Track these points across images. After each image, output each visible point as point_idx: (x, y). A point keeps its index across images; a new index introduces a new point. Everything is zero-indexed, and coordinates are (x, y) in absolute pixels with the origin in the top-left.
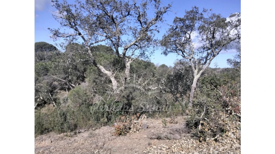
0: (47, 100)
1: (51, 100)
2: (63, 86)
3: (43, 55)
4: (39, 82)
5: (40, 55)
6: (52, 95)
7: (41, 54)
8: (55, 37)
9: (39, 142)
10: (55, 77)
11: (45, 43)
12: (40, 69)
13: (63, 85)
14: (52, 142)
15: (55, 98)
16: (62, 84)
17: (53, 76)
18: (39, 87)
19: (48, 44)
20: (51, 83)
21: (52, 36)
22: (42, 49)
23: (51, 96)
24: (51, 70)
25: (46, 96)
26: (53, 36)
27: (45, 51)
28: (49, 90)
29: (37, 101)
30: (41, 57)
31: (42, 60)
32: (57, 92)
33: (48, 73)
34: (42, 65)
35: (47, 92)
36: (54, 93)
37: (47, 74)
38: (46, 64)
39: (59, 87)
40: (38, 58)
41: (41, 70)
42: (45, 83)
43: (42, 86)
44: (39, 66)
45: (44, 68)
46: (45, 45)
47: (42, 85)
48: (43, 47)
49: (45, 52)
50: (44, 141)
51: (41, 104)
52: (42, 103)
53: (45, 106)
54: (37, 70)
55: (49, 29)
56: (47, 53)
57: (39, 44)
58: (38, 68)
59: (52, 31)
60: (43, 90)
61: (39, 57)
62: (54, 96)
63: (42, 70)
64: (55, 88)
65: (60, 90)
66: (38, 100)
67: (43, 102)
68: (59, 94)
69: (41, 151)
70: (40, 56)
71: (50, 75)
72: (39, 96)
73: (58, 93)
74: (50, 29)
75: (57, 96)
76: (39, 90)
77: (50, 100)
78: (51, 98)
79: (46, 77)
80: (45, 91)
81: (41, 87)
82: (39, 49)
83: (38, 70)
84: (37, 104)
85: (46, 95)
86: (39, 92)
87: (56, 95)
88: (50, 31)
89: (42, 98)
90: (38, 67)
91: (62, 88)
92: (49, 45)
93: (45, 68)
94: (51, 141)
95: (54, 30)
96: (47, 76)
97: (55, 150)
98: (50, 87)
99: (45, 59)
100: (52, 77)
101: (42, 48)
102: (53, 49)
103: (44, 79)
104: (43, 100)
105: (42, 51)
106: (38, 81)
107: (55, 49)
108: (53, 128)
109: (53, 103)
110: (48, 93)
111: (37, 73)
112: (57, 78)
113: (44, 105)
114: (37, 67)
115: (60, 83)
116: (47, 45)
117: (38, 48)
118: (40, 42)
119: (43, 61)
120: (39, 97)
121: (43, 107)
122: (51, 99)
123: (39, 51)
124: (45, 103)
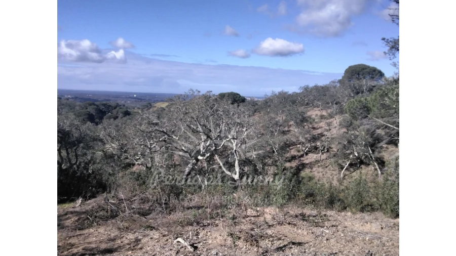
0: (365, 158)
1: (372, 159)
2: (393, 137)
3: (361, 86)
4: (354, 129)
5: (356, 85)
6: (373, 151)
7: (358, 83)
8: (393, 51)
9: (362, 223)
10: (381, 121)
11: (365, 65)
12: (357, 107)
13: (394, 135)
14: (382, 228)
15: (378, 156)
16: (391, 134)
17: (377, 120)
18: (353, 136)
19: (369, 67)
20: (373, 132)
21: (387, 52)
22: (359, 76)
23: (371, 152)
24: (375, 109)
25: (364, 152)
26: (389, 51)
27: (364, 78)
28: (369, 142)
29: (349, 158)
30: (357, 90)
31: (358, 93)
32: (382, 147)
33: (369, 114)
34: (360, 101)
35: (365, 145)
36: (377, 148)
37: (367, 117)
38: (366, 100)
39: (387, 139)
40: (353, 91)
41: (358, 110)
42: (364, 130)
43: (358, 136)
44: (356, 103)
45: (362, 107)
46: (364, 69)
47: (357, 133)
48: (361, 73)
49: (364, 80)
50: (369, 223)
51: (356, 164)
52: (356, 162)
53: (361, 168)
54: (352, 109)
55: (384, 39)
56: (366, 82)
57: (354, 69)
58: (354, 107)
59: (388, 42)
60: (359, 141)
61: (353, 89)
62: (376, 153)
63: (360, 109)
64: (378, 140)
65: (386, 144)
66: (351, 156)
67: (359, 160)
68: (385, 151)
69: (367, 238)
70: (355, 88)
71: (372, 118)
72: (352, 151)
73: (384, 149)
74: (386, 40)
75: (381, 154)
76: (353, 141)
77: (369, 159)
78: (371, 155)
79: (365, 121)
80: (362, 144)
81: (356, 137)
82: (354, 77)
83: (354, 109)
84: (349, 162)
85: (363, 150)
86: (353, 144)
87: (380, 152)
88: (385, 43)
89: (357, 155)
90: (354, 104)
91: (392, 140)
92: (371, 69)
93: (365, 107)
94: (380, 227)
95: (392, 40)
96: (367, 120)
97: (390, 243)
98: (372, 137)
99: (363, 92)
100: (376, 122)
101: (358, 74)
102: (376, 75)
103: (362, 124)
104: (358, 158)
105: (359, 79)
106: (351, 126)
107: (379, 74)
108: (381, 205)
109: (375, 166)
110: (368, 147)
111: (352, 114)
112: (385, 123)
113: (360, 166)
114: (352, 105)
115: (388, 132)
116: (366, 69)
117: (353, 74)
118: (356, 66)
119: (360, 94)
120: (351, 153)
121: (357, 169)
122: (371, 157)
123: (354, 80)
124: (362, 162)
